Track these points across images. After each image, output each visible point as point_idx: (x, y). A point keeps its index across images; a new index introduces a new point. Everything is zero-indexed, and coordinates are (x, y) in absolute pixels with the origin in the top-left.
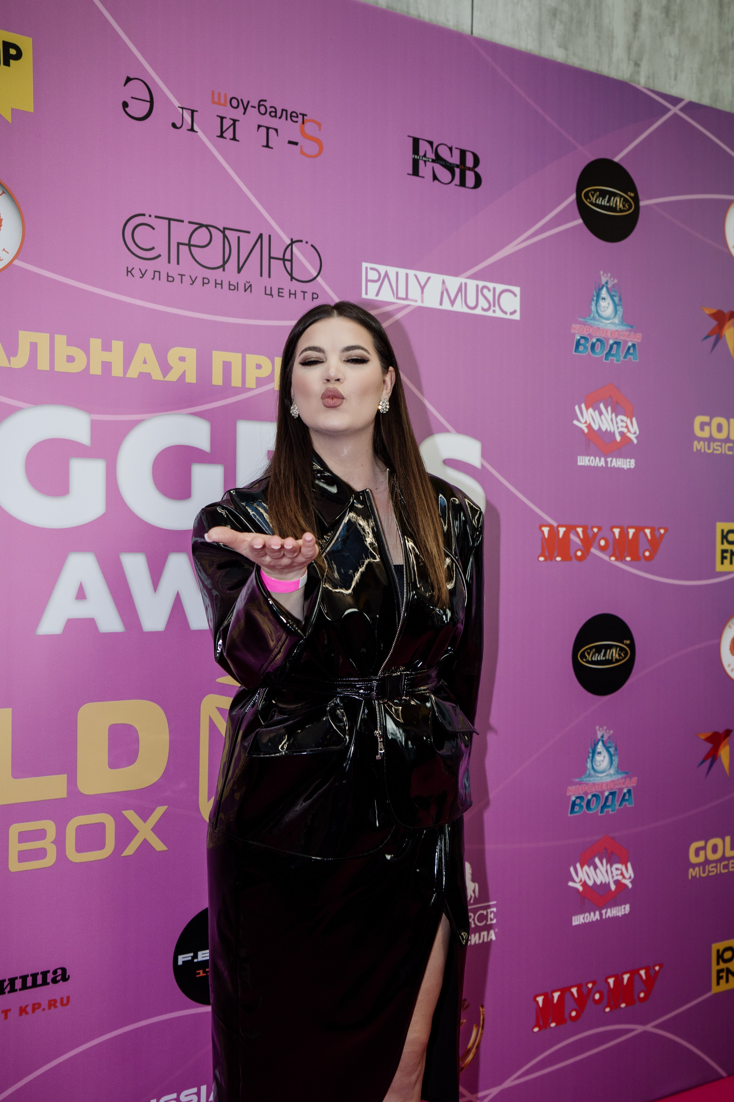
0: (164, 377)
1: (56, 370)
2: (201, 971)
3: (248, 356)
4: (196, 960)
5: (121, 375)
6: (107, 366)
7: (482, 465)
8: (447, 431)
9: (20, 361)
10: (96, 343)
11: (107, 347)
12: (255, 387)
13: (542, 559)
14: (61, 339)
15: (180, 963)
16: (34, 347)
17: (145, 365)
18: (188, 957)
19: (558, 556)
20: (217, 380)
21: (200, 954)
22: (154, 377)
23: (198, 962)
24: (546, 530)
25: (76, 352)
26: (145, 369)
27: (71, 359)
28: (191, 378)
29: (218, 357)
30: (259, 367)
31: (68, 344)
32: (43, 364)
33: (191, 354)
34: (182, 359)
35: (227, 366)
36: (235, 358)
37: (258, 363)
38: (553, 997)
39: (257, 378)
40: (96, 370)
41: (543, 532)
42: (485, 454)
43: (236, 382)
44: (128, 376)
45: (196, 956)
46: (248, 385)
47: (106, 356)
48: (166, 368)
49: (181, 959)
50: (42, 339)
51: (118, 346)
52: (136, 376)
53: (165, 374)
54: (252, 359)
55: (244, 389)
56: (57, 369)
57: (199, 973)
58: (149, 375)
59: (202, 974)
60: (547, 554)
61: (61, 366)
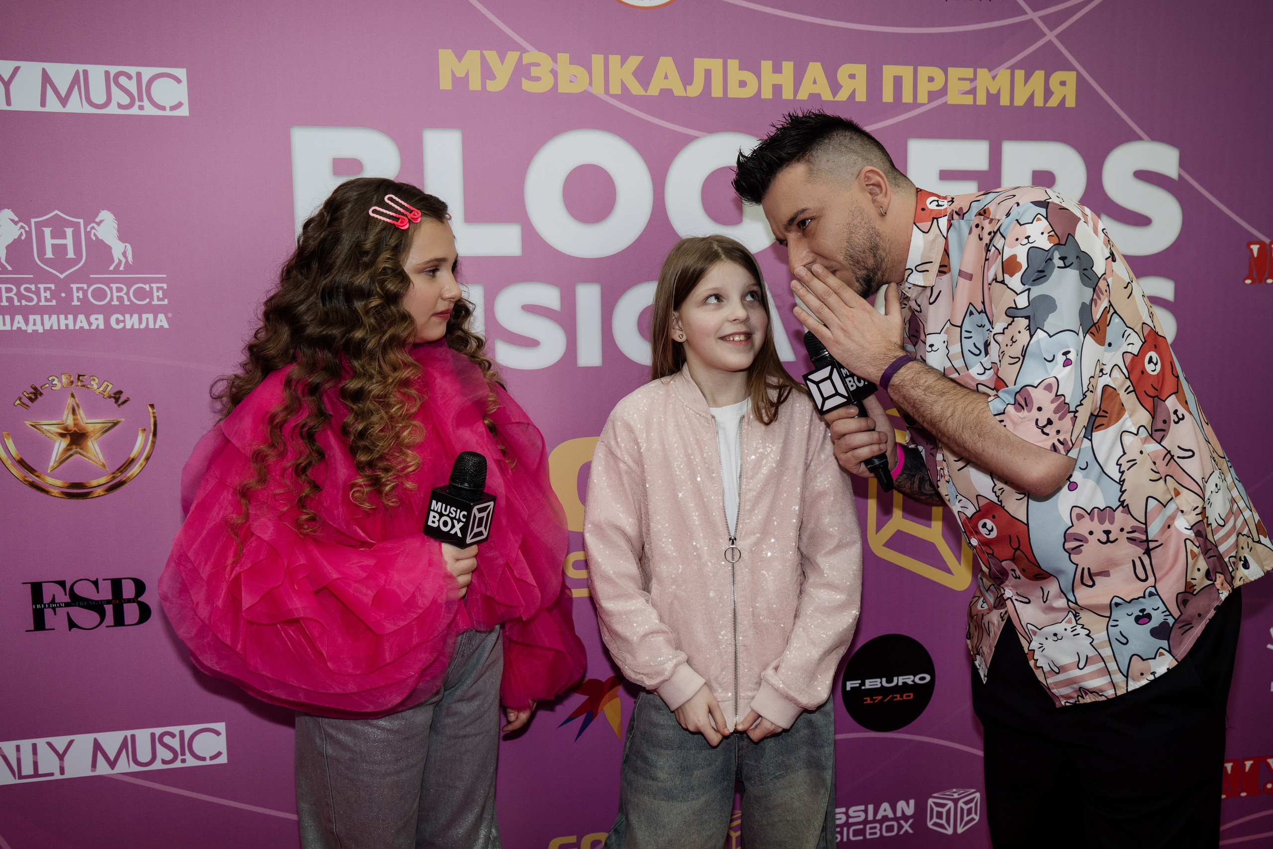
0: (834, 98)
1: (729, 96)
2: (868, 699)
3: (919, 68)
4: (863, 688)
5: (792, 98)
6: (777, 89)
7: (1180, 175)
8: (1139, 139)
9: (695, 90)
10: (766, 66)
11: (777, 69)
12: (926, 102)
13: (1248, 282)
14: (733, 64)
15: (848, 688)
16: (708, 73)
17: (815, 85)
18: (856, 683)
19: (1268, 278)
20: (888, 96)
21: (867, 682)
22: (824, 98)
23: (865, 689)
24: (1255, 248)
25: (748, 76)
26: (815, 90)
27: (743, 84)
28: (861, 96)
29: (889, 72)
30: (931, 79)
31: (741, 68)
32: (717, 91)
33: (861, 70)
34: (852, 76)
35: (898, 81)
36: (906, 72)
37: (930, 75)
38: (1244, 766)
39: (929, 92)
40: (767, 94)
41: (1251, 250)
42: (1182, 164)
43: (907, 98)
44: (797, 98)
45: (863, 684)
46: (919, 101)
47: (777, 79)
48: (835, 87)
49: (849, 685)
50: (715, 65)
51: (788, 67)
52: (806, 98)
53: (834, 95)
54: (924, 72)
55: (915, 105)
56: (731, 95)
57: (866, 700)
58: (819, 95)
59: (869, 701)
60: (1255, 276)
61: (735, 92)
